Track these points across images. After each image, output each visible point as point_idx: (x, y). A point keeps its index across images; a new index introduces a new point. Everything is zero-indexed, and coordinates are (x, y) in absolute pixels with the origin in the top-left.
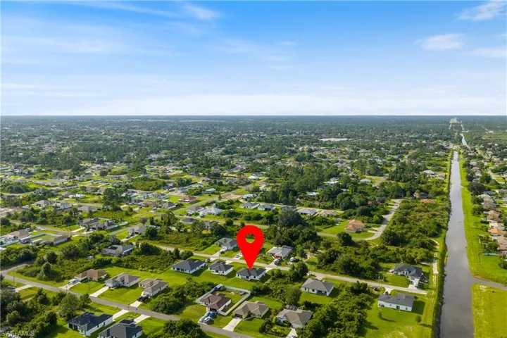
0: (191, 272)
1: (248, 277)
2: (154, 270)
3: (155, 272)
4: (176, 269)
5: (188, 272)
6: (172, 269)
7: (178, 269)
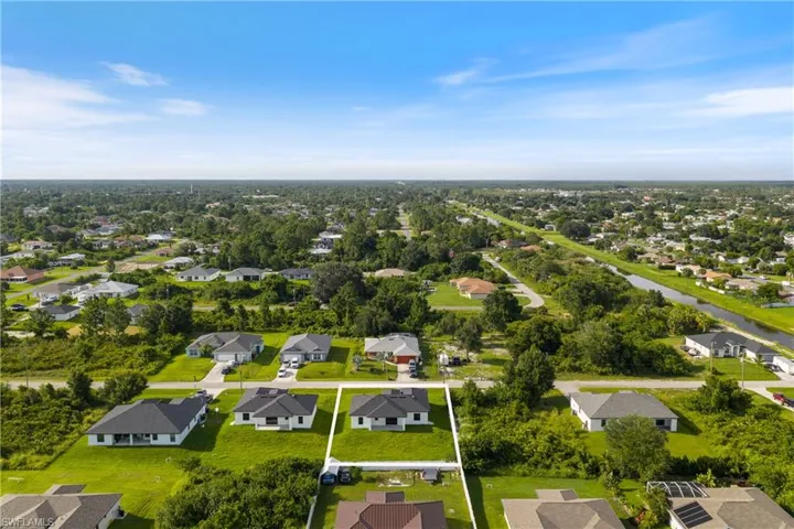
0: (179, 439)
1: (392, 421)
2: (14, 459)
3: (22, 465)
4: (109, 440)
5: (164, 439)
6: (92, 440)
7: (117, 437)
